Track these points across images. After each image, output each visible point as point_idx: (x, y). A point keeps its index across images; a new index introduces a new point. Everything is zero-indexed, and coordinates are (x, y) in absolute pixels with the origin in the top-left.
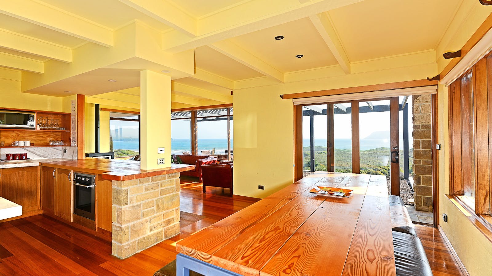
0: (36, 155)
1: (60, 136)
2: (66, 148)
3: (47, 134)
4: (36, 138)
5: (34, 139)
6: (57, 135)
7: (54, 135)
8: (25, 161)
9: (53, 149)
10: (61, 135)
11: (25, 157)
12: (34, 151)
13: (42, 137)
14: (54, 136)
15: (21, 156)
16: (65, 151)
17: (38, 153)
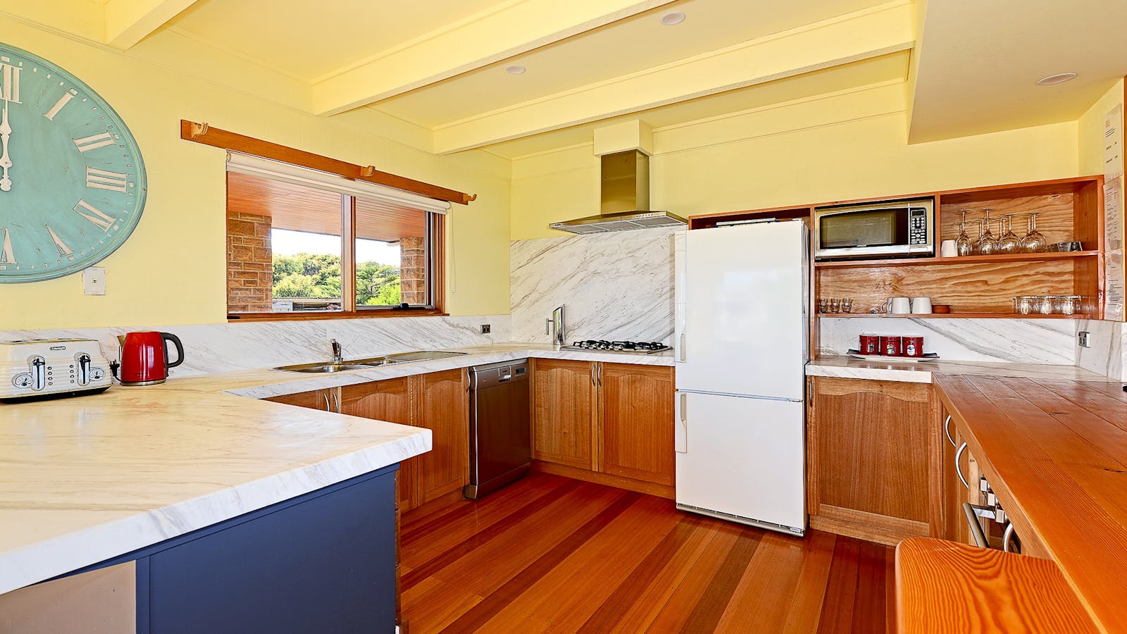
0: (962, 346)
1: (1066, 277)
2: (1086, 326)
3: (1004, 274)
4: (959, 288)
5: (954, 292)
6: (1050, 274)
7: (1037, 273)
8: (915, 360)
9: (1034, 329)
10: (1074, 273)
11: (914, 350)
12: (952, 330)
13: (986, 282)
14: (1038, 277)
15: (900, 346)
16: (1082, 338)
17: (969, 339)
